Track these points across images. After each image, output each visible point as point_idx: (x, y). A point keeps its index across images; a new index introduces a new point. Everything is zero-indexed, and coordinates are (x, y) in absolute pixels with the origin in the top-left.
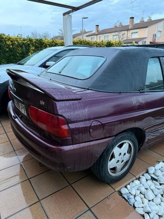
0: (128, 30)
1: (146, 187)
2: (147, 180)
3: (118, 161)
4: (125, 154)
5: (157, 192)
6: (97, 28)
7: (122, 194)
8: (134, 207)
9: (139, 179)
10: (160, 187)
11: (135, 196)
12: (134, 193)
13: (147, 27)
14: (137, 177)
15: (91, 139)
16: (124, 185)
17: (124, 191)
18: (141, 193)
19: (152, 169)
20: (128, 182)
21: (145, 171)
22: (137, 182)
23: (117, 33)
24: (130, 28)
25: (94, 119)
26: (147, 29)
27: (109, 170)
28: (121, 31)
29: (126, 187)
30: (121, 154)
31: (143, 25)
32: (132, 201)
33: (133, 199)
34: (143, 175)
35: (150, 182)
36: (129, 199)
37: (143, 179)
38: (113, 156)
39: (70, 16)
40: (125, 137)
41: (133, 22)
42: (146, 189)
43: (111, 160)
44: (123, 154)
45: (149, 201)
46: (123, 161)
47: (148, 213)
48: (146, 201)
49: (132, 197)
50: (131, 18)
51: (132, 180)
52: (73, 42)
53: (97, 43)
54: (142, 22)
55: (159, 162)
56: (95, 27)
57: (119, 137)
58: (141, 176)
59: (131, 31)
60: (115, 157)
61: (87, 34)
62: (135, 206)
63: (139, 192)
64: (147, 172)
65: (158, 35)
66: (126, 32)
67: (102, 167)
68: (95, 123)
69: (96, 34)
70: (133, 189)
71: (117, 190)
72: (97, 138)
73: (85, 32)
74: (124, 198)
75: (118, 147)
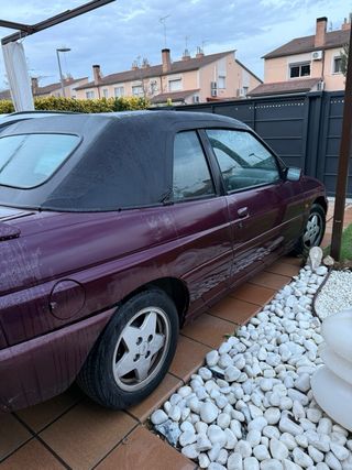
0: (161, 75)
1: (203, 397)
2: (205, 381)
3: (138, 356)
4: (151, 337)
5: (223, 401)
6: (98, 72)
7: (154, 425)
8: (180, 447)
9: (189, 383)
10: (228, 389)
11: (181, 422)
12: (177, 416)
13: (197, 69)
14: (186, 379)
15: (58, 323)
16: (159, 404)
17: (158, 417)
18: (192, 412)
19: (213, 357)
20: (167, 396)
21: (201, 363)
22: (185, 390)
23: (138, 82)
24: (165, 70)
25: (57, 276)
26: (198, 72)
27: (118, 382)
28: (147, 77)
29: (162, 408)
30: (141, 339)
31: (189, 66)
32: (175, 434)
33: (178, 431)
34: (197, 373)
35: (211, 385)
36: (167, 432)
37: (197, 381)
38: (123, 349)
39: (20, 45)
40: (145, 302)
41: (168, 58)
42: (204, 400)
43: (118, 359)
44: (145, 339)
45: (209, 425)
46: (149, 353)
47: (206, 452)
48: (202, 426)
49: (174, 426)
50: (163, 51)
51: (174, 389)
52: (36, 104)
53: (91, 103)
54: (187, 59)
55: (228, 337)
56: (92, 70)
57: (130, 304)
58: (193, 376)
59: (169, 78)
60: (128, 350)
61: (77, 85)
62: (182, 443)
63: (188, 410)
64: (205, 364)
65: (220, 85)
66: (157, 79)
67: (100, 379)
68: (62, 286)
69: (96, 83)
70: (176, 407)
71: (142, 419)
72: (71, 320)
73: (72, 81)
74: (158, 433)
75: (132, 325)
